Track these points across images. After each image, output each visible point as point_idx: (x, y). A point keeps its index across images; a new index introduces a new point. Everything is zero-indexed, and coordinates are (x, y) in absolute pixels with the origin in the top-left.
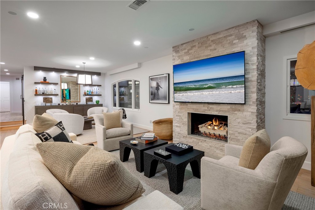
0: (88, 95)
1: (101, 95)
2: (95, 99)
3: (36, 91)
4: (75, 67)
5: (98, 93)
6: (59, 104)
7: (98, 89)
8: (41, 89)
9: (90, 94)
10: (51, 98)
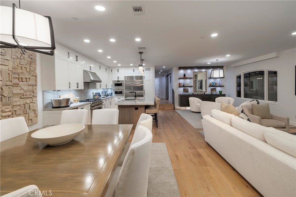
0: (212, 86)
1: (224, 86)
2: (218, 89)
3: (180, 84)
4: (207, 64)
5: (221, 84)
6: (193, 94)
7: (220, 81)
8: (182, 83)
9: (214, 85)
10: (188, 89)
